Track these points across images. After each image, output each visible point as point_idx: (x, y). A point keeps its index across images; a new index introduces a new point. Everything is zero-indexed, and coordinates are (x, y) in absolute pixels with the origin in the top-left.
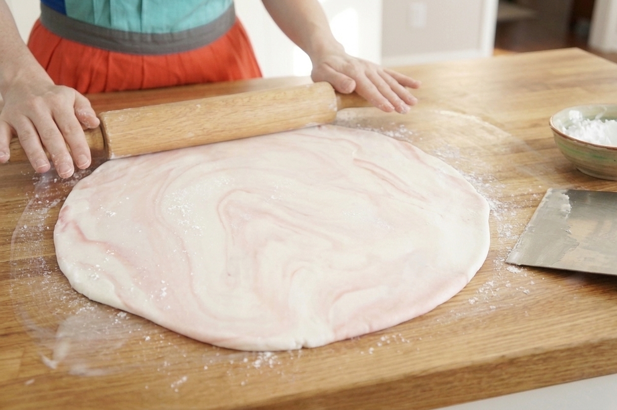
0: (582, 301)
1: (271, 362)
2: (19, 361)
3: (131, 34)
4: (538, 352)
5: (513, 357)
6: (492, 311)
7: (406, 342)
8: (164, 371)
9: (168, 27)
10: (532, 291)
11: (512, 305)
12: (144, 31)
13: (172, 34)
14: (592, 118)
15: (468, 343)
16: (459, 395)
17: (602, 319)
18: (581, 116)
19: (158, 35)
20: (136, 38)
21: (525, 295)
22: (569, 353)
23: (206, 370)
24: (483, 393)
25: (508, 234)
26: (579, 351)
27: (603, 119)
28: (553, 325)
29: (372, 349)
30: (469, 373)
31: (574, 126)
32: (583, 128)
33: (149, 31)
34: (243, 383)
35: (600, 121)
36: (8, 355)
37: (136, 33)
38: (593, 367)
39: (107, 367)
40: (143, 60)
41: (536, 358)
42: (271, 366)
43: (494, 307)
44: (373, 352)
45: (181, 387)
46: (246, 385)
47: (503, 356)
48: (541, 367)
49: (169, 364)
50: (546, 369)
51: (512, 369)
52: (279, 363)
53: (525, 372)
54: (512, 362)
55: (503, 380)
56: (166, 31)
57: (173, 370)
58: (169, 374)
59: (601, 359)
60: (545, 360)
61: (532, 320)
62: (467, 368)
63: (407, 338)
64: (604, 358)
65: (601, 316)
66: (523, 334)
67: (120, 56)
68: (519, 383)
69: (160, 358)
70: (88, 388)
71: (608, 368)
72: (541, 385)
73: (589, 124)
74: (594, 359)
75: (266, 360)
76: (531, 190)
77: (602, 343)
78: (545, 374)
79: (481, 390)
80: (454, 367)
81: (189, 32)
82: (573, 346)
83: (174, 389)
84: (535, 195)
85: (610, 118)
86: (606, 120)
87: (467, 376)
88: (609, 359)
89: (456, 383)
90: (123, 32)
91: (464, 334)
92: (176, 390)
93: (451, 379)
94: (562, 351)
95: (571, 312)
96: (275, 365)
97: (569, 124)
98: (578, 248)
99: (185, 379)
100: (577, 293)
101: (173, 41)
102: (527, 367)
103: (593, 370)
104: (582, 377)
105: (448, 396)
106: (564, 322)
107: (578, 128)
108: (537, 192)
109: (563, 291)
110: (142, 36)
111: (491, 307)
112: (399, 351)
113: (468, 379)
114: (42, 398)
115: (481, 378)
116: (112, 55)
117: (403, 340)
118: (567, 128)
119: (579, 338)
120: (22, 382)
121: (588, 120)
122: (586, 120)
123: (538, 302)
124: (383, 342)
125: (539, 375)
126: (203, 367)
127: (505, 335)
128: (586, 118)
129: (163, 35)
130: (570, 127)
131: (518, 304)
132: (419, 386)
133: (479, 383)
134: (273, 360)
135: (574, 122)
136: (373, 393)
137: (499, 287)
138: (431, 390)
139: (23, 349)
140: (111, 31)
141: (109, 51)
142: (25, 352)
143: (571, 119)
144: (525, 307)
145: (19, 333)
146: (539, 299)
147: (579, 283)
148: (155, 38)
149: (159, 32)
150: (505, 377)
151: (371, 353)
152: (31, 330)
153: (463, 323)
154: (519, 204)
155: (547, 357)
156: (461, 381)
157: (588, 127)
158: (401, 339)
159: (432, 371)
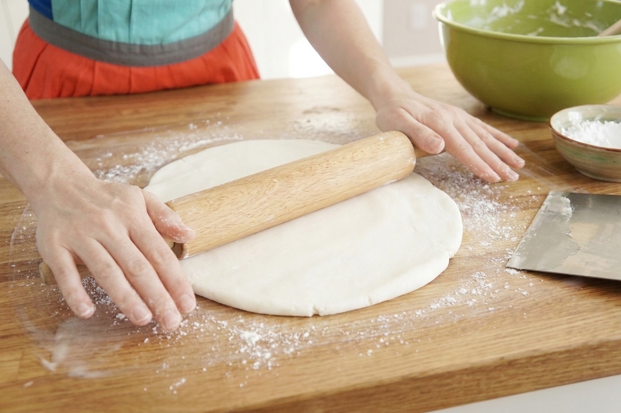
0: (580, 303)
1: (270, 364)
2: (17, 363)
3: (118, 44)
4: (536, 354)
5: (512, 358)
6: (492, 312)
7: (404, 344)
8: (163, 373)
9: (157, 39)
10: (531, 293)
11: (511, 306)
12: (132, 42)
13: (162, 46)
14: (592, 119)
15: (466, 345)
16: (458, 397)
17: (600, 320)
18: (581, 118)
19: (147, 46)
20: (124, 49)
21: (523, 297)
22: (567, 355)
23: (205, 372)
24: (482, 395)
25: (507, 236)
26: (576, 354)
27: (602, 120)
28: (552, 327)
29: (370, 351)
30: (468, 375)
31: (574, 128)
32: (582, 129)
33: (138, 42)
34: (241, 385)
35: (599, 122)
36: (6, 357)
37: (125, 44)
38: (591, 369)
39: (106, 369)
40: (130, 72)
41: (535, 360)
42: (270, 368)
43: (493, 309)
44: (372, 354)
45: (179, 390)
46: (244, 387)
47: (502, 358)
48: (540, 369)
49: (168, 366)
50: (544, 371)
51: (511, 371)
52: (278, 365)
53: (523, 374)
54: (511, 364)
55: (501, 382)
56: (155, 42)
57: (171, 373)
58: (168, 376)
59: (600, 361)
60: (543, 362)
61: (530, 322)
62: (466, 370)
63: (406, 340)
64: (603, 360)
65: (600, 318)
66: (521, 336)
67: (107, 66)
68: (519, 385)
69: (158, 360)
70: (88, 389)
71: (606, 370)
72: (541, 386)
73: (589, 126)
74: (593, 360)
75: (265, 362)
76: (530, 192)
77: (601, 345)
78: (543, 376)
79: (480, 392)
80: (452, 369)
81: (180, 44)
82: (571, 348)
83: (173, 391)
84: (534, 197)
85: (609, 120)
86: (606, 122)
87: (465, 378)
88: (608, 361)
89: (455, 385)
90: (111, 42)
91: (462, 335)
92: (175, 392)
93: (448, 381)
94: (561, 353)
95: (570, 314)
96: (274, 367)
97: (568, 125)
98: (579, 252)
99: (183, 380)
100: (576, 295)
101: (163, 53)
102: (526, 369)
103: (591, 372)
104: (581, 379)
105: (446, 398)
106: (562, 324)
107: (577, 130)
108: (536, 193)
109: (562, 293)
110: (130, 47)
111: (490, 309)
112: (397, 353)
113: (467, 381)
114: (40, 400)
115: (479, 380)
116: (98, 65)
117: (402, 342)
118: (566, 130)
119: (577, 340)
120: (20, 384)
121: (588, 121)
122: (585, 121)
123: (537, 304)
124: (382, 344)
125: (537, 377)
126: (202, 369)
127: (504, 337)
128: (585, 119)
129: (152, 47)
130: (569, 129)
131: (517, 306)
132: (418, 388)
133: (478, 385)
134: (272, 362)
135: (573, 123)
136: (372, 395)
137: (498, 289)
138: (429, 392)
139: (22, 350)
140: (98, 40)
141: (95, 61)
142: (23, 355)
143: (570, 120)
144: (523, 310)
145: (17, 335)
146: (538, 301)
147: (579, 285)
148: (144, 50)
149: (148, 43)
150: (503, 378)
151: (370, 355)
152: (29, 332)
153: (463, 325)
154: (518, 206)
155: (546, 359)
156: (460, 382)
157: (587, 129)
158: (399, 341)
159: (431, 373)
